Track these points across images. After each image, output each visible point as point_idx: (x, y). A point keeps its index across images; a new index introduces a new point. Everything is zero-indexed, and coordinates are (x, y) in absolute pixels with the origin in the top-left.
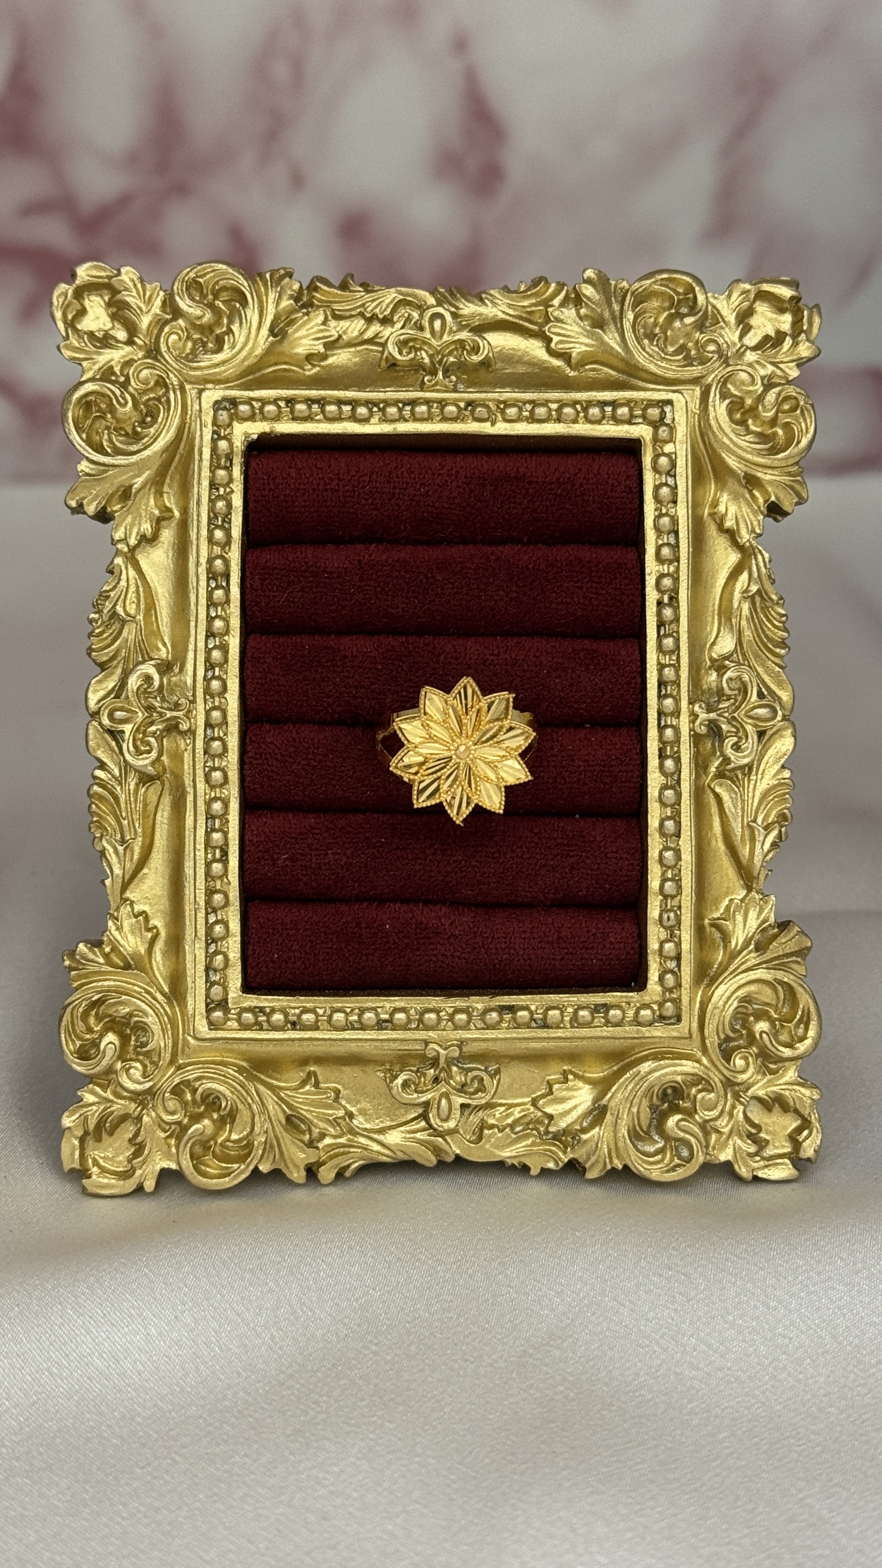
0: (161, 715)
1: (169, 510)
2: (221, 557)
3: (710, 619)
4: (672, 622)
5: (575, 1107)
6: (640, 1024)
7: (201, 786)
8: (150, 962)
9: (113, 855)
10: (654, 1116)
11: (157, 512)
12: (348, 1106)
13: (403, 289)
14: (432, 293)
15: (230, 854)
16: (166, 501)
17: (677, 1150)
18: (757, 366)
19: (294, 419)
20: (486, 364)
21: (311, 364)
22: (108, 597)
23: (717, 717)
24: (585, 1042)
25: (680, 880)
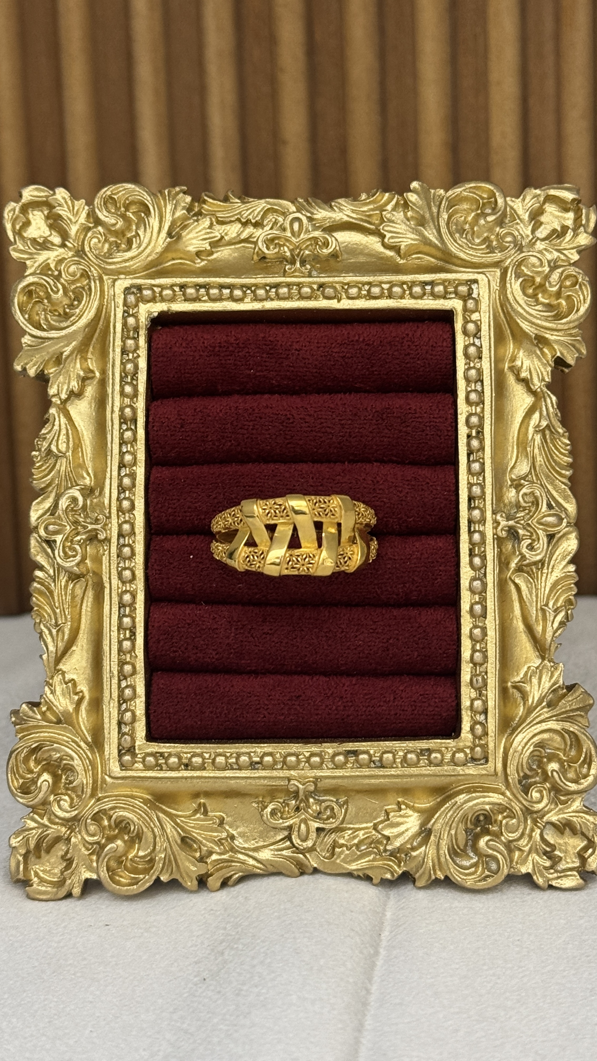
0: (85, 527)
1: (92, 372)
2: (130, 406)
3: (510, 449)
4: (478, 451)
5: (407, 830)
6: (456, 765)
7: (115, 581)
8: (78, 718)
9: (49, 636)
10: (470, 837)
11: (82, 373)
12: (230, 830)
13: (271, 200)
14: (293, 202)
15: (137, 634)
16: (90, 365)
17: (487, 863)
18: (544, 252)
19: (186, 300)
20: (334, 255)
21: (200, 258)
22: (45, 438)
23: (515, 524)
24: (413, 779)
25: (487, 651)
